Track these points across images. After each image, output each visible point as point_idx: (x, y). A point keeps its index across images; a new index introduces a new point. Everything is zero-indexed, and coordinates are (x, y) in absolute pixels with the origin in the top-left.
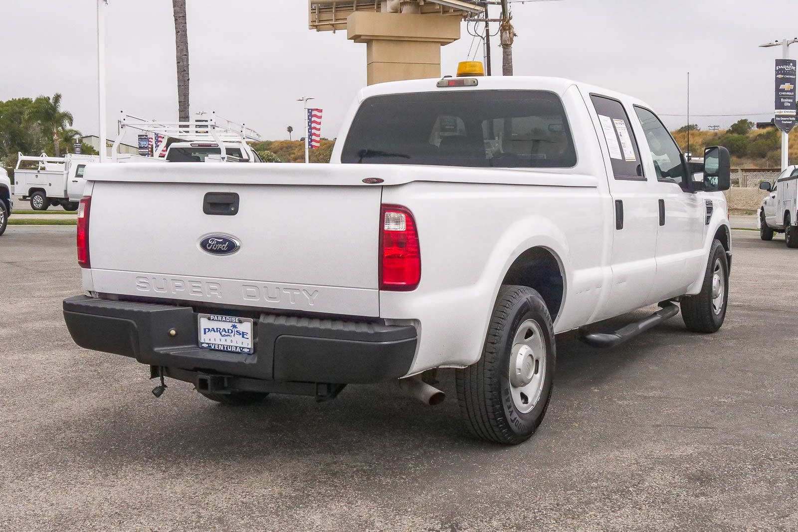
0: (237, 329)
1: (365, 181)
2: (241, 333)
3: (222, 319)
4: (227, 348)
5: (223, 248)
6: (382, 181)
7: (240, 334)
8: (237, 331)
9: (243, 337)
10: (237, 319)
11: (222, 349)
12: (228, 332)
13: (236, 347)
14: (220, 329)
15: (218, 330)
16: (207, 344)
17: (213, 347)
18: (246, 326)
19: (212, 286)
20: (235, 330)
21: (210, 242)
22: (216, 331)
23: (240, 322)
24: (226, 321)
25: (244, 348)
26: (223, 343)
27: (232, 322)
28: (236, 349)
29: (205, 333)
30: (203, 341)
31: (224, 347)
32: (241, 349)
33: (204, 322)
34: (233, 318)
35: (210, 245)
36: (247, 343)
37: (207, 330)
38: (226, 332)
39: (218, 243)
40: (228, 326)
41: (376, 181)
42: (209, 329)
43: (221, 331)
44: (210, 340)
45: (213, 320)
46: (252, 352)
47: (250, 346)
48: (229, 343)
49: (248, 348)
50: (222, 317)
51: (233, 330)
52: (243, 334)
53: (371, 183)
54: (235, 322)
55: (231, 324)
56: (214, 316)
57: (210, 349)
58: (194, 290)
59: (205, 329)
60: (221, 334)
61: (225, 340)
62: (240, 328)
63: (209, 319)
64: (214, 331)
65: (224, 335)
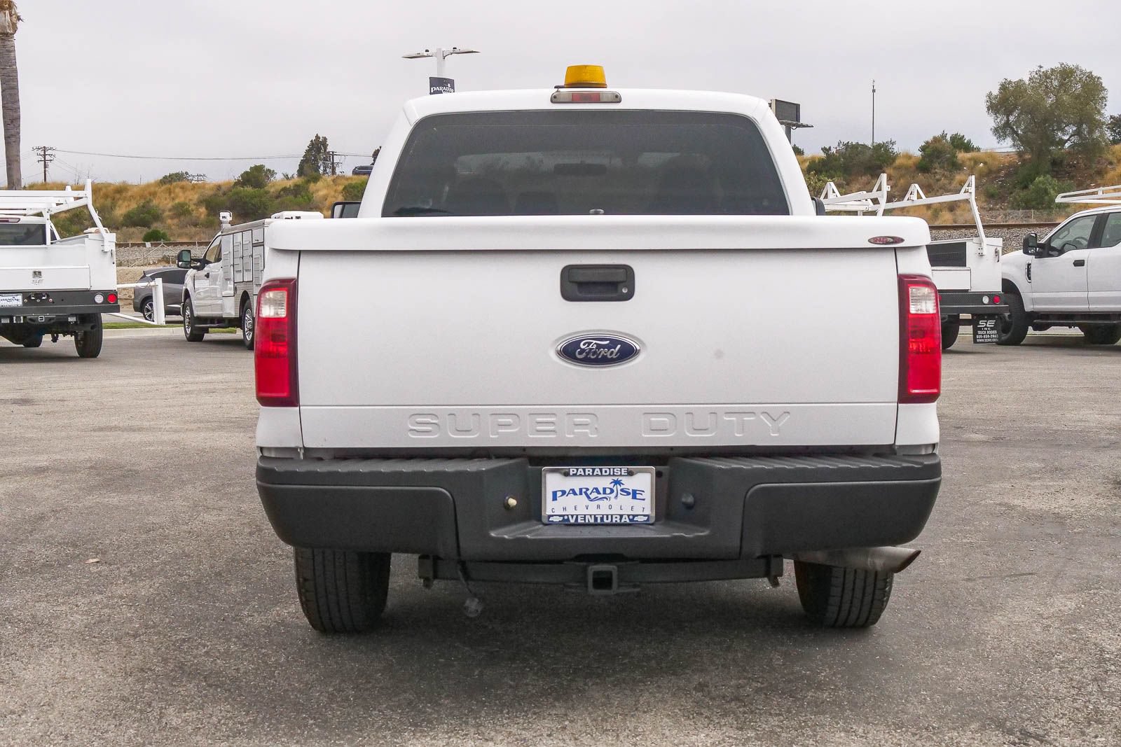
0: (623, 487)
1: (874, 240)
2: (631, 491)
3: (593, 472)
4: (602, 519)
5: (611, 355)
6: (902, 240)
7: (629, 494)
8: (622, 490)
9: (634, 497)
10: (624, 469)
11: (592, 521)
13: (621, 516)
14: (587, 489)
16: (560, 516)
17: (572, 521)
18: (643, 480)
19: (578, 420)
20: (619, 488)
21: (583, 347)
22: (578, 493)
23: (630, 474)
24: (602, 475)
25: (637, 515)
26: (593, 511)
27: (614, 475)
28: (621, 519)
29: (555, 498)
30: (549, 513)
31: (596, 519)
32: (631, 517)
33: (553, 481)
34: (617, 469)
35: (583, 351)
36: (644, 507)
37: (559, 494)
38: (599, 493)
39: (599, 346)
40: (605, 482)
41: (892, 240)
42: (564, 492)
43: (589, 492)
44: (565, 509)
45: (575, 475)
46: (652, 520)
47: (647, 512)
48: (604, 510)
49: (645, 516)
50: (594, 470)
51: (615, 489)
53: (883, 244)
54: (621, 475)
55: (610, 479)
56: (577, 469)
57: (565, 523)
58: (539, 428)
59: (555, 494)
60: (588, 497)
61: (598, 507)
62: (630, 483)
63: (567, 474)
64: (575, 493)
65: (596, 499)
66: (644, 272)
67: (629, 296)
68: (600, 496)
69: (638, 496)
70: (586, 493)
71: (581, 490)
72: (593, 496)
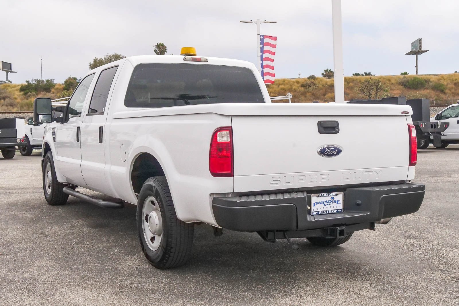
0: (334, 200)
1: (402, 113)
2: (336, 201)
3: (326, 195)
4: (328, 212)
5: (335, 153)
6: (409, 113)
7: (336, 202)
8: (334, 201)
9: (337, 203)
10: (335, 193)
11: (326, 213)
12: (329, 202)
14: (324, 201)
15: (323, 202)
16: (316, 212)
17: (320, 213)
18: (340, 197)
19: (323, 176)
20: (333, 200)
21: (327, 150)
23: (337, 195)
24: (329, 196)
25: (338, 210)
26: (325, 209)
27: (332, 196)
28: (334, 211)
29: (314, 206)
30: (313, 211)
31: (327, 212)
32: (337, 210)
33: (315, 199)
34: (333, 193)
35: (327, 152)
36: (340, 206)
37: (316, 204)
38: (327, 203)
39: (331, 150)
40: (328, 198)
41: (406, 113)
42: (317, 203)
43: (324, 203)
44: (317, 209)
45: (321, 196)
46: (343, 211)
47: (341, 208)
48: (329, 209)
49: (341, 209)
50: (326, 194)
51: (332, 201)
52: (337, 202)
53: (404, 114)
54: (334, 195)
55: (330, 197)
56: (322, 194)
57: (318, 214)
58: (311, 180)
59: (314, 204)
60: (324, 204)
61: (327, 207)
62: (337, 198)
63: (318, 196)
64: (320, 203)
65: (327, 205)
66: (343, 123)
67: (337, 132)
68: (328, 204)
69: (339, 203)
70: (323, 203)
71: (322, 202)
72: (325, 204)
